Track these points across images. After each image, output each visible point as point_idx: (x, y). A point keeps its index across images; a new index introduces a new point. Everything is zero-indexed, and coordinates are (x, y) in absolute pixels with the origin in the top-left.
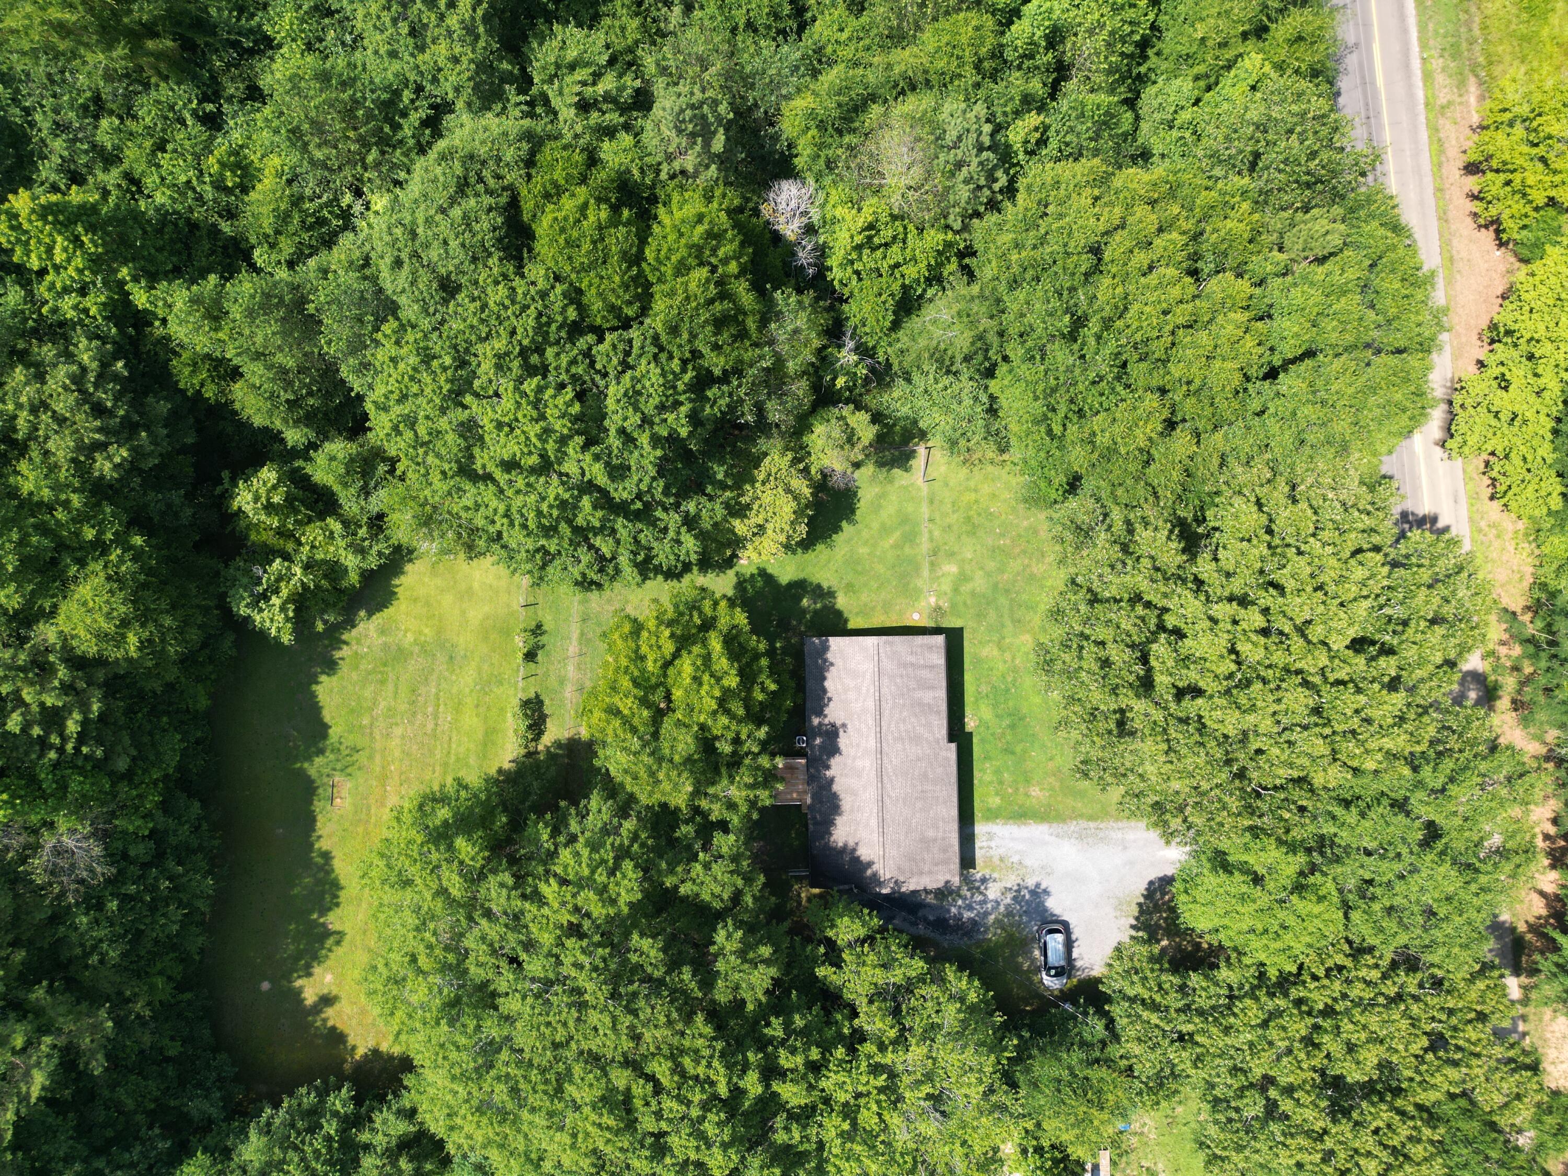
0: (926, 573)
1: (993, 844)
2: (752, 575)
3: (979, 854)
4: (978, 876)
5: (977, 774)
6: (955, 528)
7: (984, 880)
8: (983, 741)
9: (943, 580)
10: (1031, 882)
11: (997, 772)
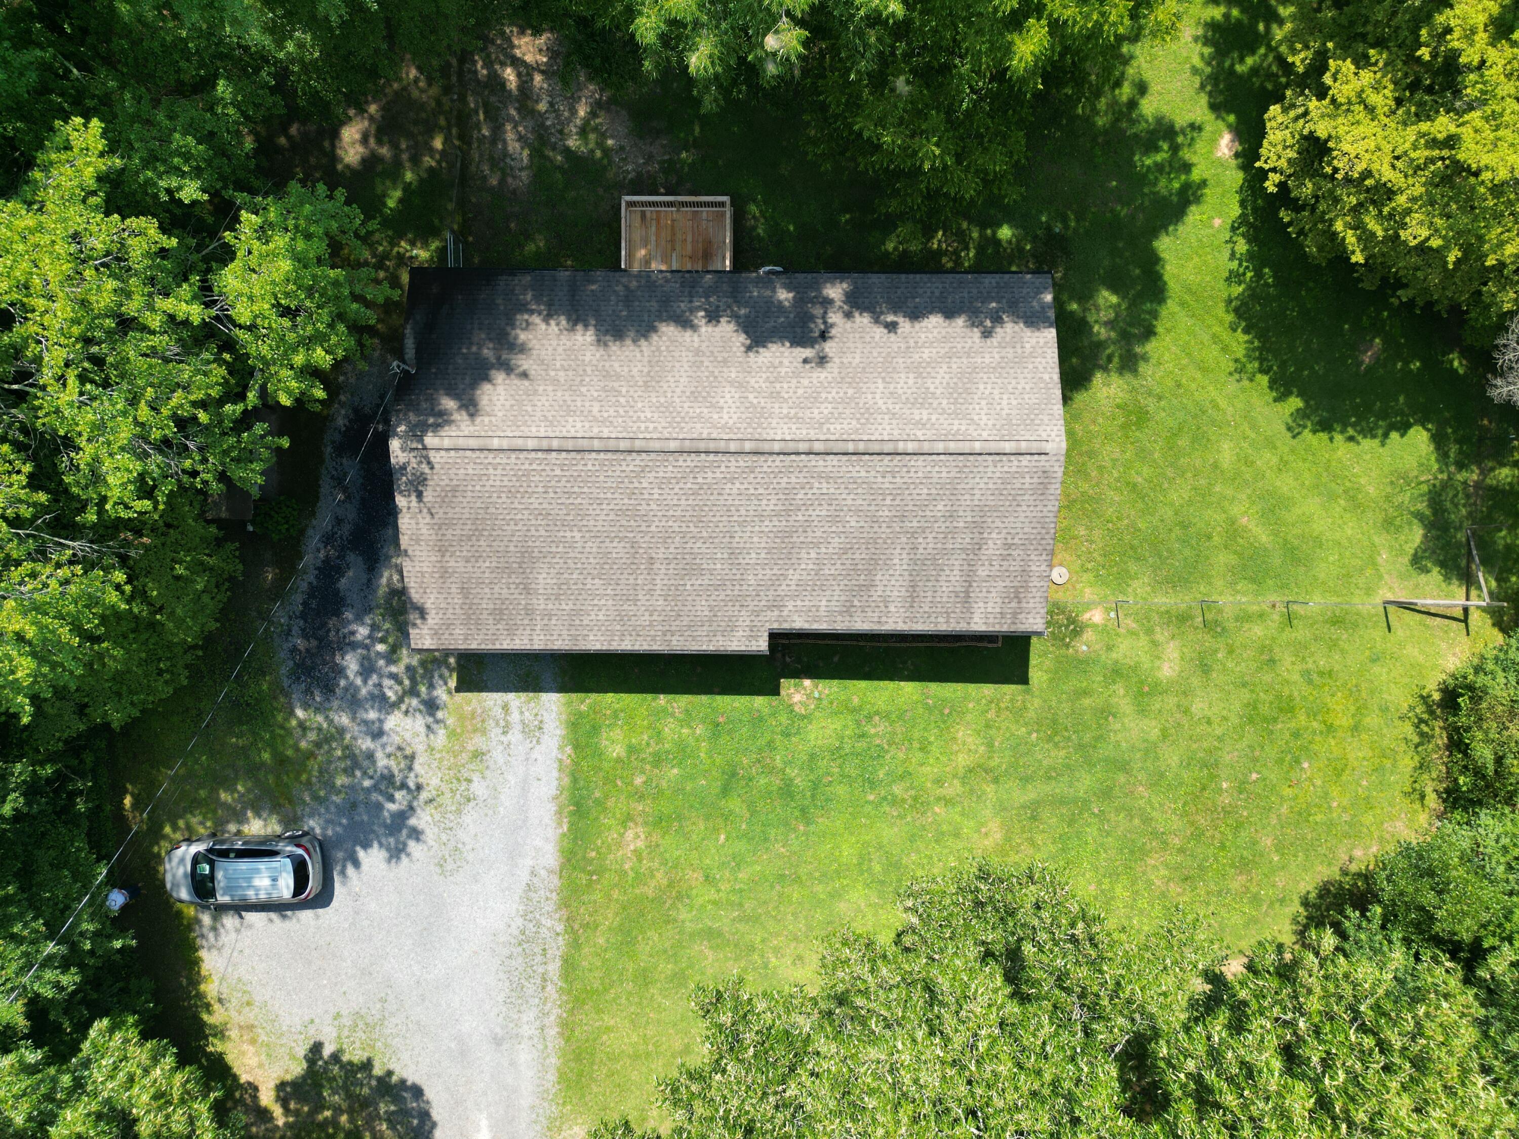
0: (1165, 600)
1: (515, 736)
2: (1187, 167)
3: (492, 700)
4: (441, 693)
5: (682, 701)
6: (1267, 678)
7: (431, 706)
8: (758, 720)
9: (1144, 640)
10: (422, 819)
11: (683, 752)
